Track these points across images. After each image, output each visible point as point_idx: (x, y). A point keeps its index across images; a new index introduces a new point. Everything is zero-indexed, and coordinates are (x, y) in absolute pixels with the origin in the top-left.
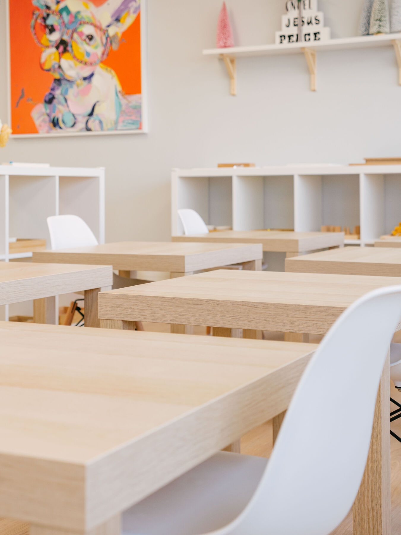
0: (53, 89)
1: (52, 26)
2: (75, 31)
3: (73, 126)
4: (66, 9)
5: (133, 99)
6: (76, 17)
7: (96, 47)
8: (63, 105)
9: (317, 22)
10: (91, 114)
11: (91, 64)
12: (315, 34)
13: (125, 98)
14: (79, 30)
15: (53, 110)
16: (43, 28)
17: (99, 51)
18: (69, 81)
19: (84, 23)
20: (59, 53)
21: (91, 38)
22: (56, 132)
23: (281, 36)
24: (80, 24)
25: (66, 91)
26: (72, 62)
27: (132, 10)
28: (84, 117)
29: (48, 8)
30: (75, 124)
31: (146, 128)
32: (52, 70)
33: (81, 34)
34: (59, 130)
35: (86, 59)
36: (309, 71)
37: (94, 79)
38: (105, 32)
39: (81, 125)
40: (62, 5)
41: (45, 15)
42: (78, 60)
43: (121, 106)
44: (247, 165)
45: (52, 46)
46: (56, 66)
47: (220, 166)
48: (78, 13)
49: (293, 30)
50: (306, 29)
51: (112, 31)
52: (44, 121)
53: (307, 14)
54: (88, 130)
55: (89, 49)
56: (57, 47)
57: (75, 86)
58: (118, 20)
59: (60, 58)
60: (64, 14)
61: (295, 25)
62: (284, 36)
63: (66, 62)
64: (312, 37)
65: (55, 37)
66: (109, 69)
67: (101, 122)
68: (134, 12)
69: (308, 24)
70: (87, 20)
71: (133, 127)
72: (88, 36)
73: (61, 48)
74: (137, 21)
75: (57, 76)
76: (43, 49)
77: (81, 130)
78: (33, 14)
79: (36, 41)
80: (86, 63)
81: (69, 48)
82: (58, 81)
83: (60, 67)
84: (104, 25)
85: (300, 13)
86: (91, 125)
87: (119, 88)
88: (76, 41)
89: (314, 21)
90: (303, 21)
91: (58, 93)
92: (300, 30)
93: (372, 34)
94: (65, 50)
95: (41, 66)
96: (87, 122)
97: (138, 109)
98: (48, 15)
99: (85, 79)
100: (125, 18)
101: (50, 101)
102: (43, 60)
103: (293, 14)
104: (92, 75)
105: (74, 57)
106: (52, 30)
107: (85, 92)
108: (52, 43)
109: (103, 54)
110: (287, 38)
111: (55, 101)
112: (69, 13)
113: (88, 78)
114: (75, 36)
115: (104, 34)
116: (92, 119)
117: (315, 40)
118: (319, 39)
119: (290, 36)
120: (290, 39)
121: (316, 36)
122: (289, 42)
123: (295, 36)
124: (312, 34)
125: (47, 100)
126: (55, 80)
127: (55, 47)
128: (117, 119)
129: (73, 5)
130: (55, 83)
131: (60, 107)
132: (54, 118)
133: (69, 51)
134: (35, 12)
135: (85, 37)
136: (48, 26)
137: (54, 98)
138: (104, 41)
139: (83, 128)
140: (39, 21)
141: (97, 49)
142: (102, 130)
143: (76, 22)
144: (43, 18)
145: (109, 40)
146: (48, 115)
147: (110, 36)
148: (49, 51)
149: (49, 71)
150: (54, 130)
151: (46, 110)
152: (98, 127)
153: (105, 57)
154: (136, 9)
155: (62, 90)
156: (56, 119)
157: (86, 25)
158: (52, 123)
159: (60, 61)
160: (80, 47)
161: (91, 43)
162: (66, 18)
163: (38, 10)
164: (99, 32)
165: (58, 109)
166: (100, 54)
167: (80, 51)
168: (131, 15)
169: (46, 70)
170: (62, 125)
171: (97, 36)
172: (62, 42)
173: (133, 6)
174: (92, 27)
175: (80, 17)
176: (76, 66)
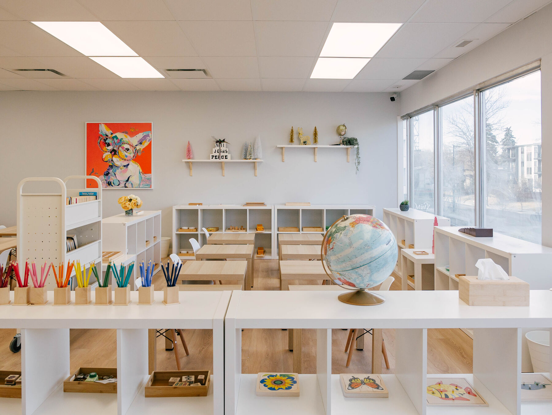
0: (109, 170)
1: (109, 143)
2: (120, 146)
3: (118, 185)
4: (116, 137)
5: (148, 175)
6: (121, 140)
7: (130, 154)
8: (114, 177)
9: (226, 152)
10: (127, 181)
11: (128, 160)
12: (226, 156)
14: (122, 146)
15: (109, 178)
16: (104, 144)
17: (132, 155)
19: (125, 143)
20: (112, 155)
21: (128, 150)
22: (110, 188)
23: (212, 156)
24: (123, 144)
25: (115, 171)
26: (118, 159)
27: (147, 140)
28: (124, 181)
29: (107, 135)
30: (119, 184)
31: (152, 188)
33: (123, 148)
35: (126, 158)
36: (222, 168)
37: (129, 166)
39: (122, 185)
40: (114, 135)
41: (105, 138)
42: (121, 158)
43: (141, 178)
44: (199, 204)
45: (109, 152)
46: (111, 160)
47: (190, 204)
48: (122, 139)
49: (217, 154)
50: (222, 154)
51: (138, 148)
52: (103, 183)
53: (223, 149)
54: (126, 187)
55: (127, 154)
56: (111, 152)
57: (120, 169)
58: (141, 143)
59: (112, 157)
60: (115, 139)
61: (218, 152)
62: (214, 156)
63: (115, 159)
64: (224, 157)
65: (110, 148)
66: (136, 163)
67: (132, 184)
68: (148, 141)
69: (223, 152)
70: (126, 142)
71: (147, 187)
72: (126, 149)
73: (113, 153)
74: (150, 144)
75: (111, 164)
76: (104, 153)
77: (122, 187)
79: (100, 149)
80: (125, 160)
81: (117, 153)
82: (111, 167)
83: (112, 160)
84: (134, 146)
85: (220, 148)
86: (127, 185)
87: (141, 171)
88: (120, 150)
90: (221, 151)
91: (111, 171)
92: (220, 154)
93: (248, 159)
94: (115, 154)
95: (103, 160)
96: (125, 184)
97: (150, 180)
98: (107, 139)
99: (124, 166)
100: (144, 143)
101: (107, 174)
102: (104, 157)
103: (217, 148)
104: (128, 165)
105: (120, 157)
106: (109, 145)
107: (125, 172)
108: (109, 150)
109: (134, 157)
110: (215, 157)
111: (109, 175)
112: (117, 138)
113: (126, 166)
114: (120, 148)
115: (134, 148)
116: (128, 183)
117: (226, 158)
118: (227, 158)
119: (216, 156)
120: (216, 157)
121: (226, 157)
122: (215, 159)
123: (218, 156)
124: (224, 156)
125: (105, 174)
126: (110, 166)
127: (110, 152)
128: (140, 183)
129: (120, 135)
130: (110, 167)
131: (112, 177)
132: (109, 181)
133: (117, 154)
134: (100, 137)
135: (125, 149)
136: (106, 143)
137: (109, 173)
138: (134, 151)
139: (123, 186)
140: (102, 141)
141: (131, 154)
142: (132, 187)
143: (121, 142)
144: (104, 140)
145: (137, 151)
146: (106, 180)
147: (137, 149)
148: (107, 154)
149: (107, 162)
150: (109, 187)
151: (105, 178)
152: (131, 186)
153: (134, 158)
154: (149, 140)
155: (113, 170)
156: (110, 182)
157: (126, 144)
158: (108, 184)
159: (112, 158)
160: (123, 153)
161: (128, 152)
162: (116, 140)
163: (102, 136)
164: (132, 147)
165: (111, 178)
166: (132, 157)
167: (123, 154)
168: (147, 142)
169: (105, 161)
170: (113, 185)
171: (131, 149)
172: (114, 150)
173: (148, 138)
174: (128, 145)
175: (123, 141)
176: (120, 160)
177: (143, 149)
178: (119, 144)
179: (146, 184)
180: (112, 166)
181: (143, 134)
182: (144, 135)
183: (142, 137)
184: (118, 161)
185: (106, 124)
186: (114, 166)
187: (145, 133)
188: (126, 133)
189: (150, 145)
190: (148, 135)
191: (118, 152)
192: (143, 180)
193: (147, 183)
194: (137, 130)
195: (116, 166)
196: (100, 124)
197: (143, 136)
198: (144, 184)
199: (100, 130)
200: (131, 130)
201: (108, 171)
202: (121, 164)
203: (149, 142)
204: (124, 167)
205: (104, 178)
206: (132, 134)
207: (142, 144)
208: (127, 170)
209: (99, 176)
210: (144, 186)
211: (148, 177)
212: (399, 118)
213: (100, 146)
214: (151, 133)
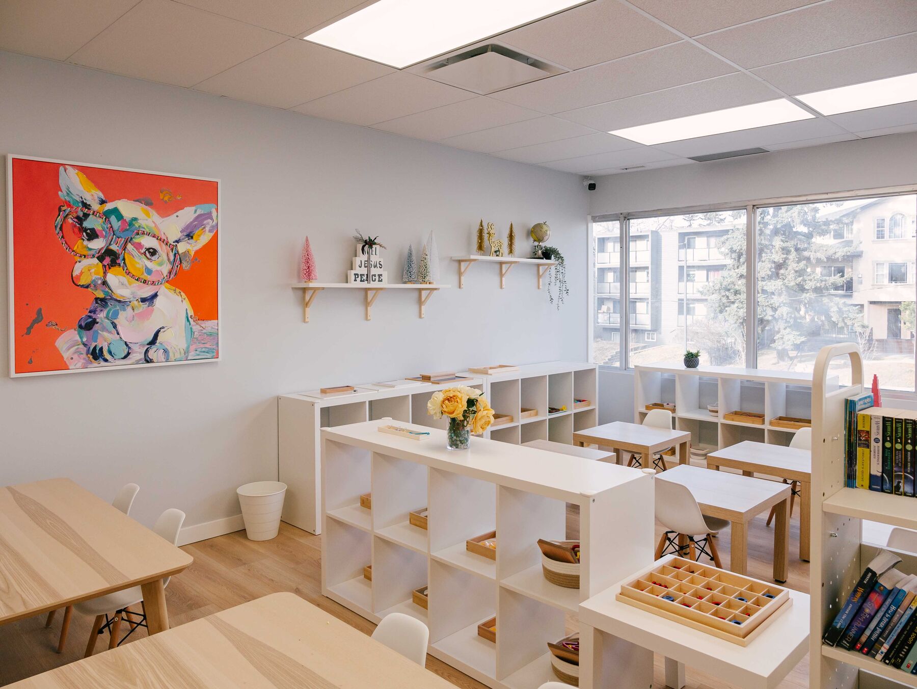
0: (94, 311)
1: (93, 230)
2: (129, 240)
3: (125, 357)
4: (116, 211)
5: (209, 325)
6: (131, 224)
8: (110, 332)
9: (381, 266)
10: (153, 342)
11: (153, 283)
12: (380, 276)
13: (197, 324)
14: (135, 240)
15: (95, 338)
16: (76, 230)
17: (166, 269)
18: (119, 301)
19: (143, 233)
20: (104, 266)
21: (153, 252)
23: (355, 274)
24: (138, 234)
25: (116, 314)
26: (125, 279)
27: (207, 229)
28: (142, 345)
29: (85, 205)
30: (129, 354)
32: (92, 285)
33: (138, 246)
34: (103, 363)
35: (147, 277)
36: (365, 302)
37: (157, 301)
38: (173, 248)
39: (138, 354)
40: (109, 206)
41: (81, 214)
42: (133, 276)
43: (192, 333)
45: (93, 256)
46: (100, 282)
48: (135, 219)
49: (364, 271)
50: (374, 271)
51: (182, 248)
52: (76, 352)
53: (374, 258)
54: (148, 361)
55: (149, 264)
56: (101, 259)
57: (129, 309)
58: (190, 236)
59: (105, 273)
60: (113, 219)
61: (365, 267)
62: (358, 275)
63: (113, 278)
64: (377, 278)
65: (98, 244)
66: (178, 290)
67: (166, 351)
68: (210, 231)
69: (375, 267)
70: (147, 230)
71: (209, 356)
72: (148, 249)
73: (107, 260)
75: (101, 295)
76: (77, 258)
77: (137, 362)
78: (60, 210)
79: (65, 247)
80: (145, 282)
81: (120, 261)
83: (105, 283)
84: (171, 241)
85: (369, 258)
86: (151, 354)
87: (191, 312)
88: (130, 253)
89: (378, 265)
90: (371, 264)
91: (101, 316)
92: (369, 271)
94: (114, 263)
95: (74, 280)
96: (147, 351)
97: (214, 336)
98: (86, 216)
99: (143, 300)
100: (199, 236)
101: (89, 325)
102: (76, 273)
103: (364, 257)
104: (155, 296)
105: (128, 273)
106: (93, 235)
107: (144, 316)
108: (93, 252)
109: (170, 273)
110: (360, 277)
111: (96, 327)
112: (120, 217)
113: (150, 300)
114: (130, 247)
115: (172, 250)
116: (154, 348)
117: (379, 281)
118: (381, 281)
119: (362, 275)
121: (379, 278)
122: (361, 281)
123: (365, 276)
124: (377, 276)
125: (83, 324)
126: (97, 299)
127: (98, 258)
128: (188, 347)
129: (128, 208)
130: (97, 303)
131: (105, 334)
132: (95, 348)
133: (119, 265)
134: (63, 208)
135: (144, 250)
136: (85, 230)
137: (95, 322)
138: (172, 258)
139: (141, 360)
140: (70, 221)
141: (161, 266)
142: (167, 360)
143: (131, 229)
144: (78, 218)
145: (178, 259)
146: (85, 345)
147: (180, 252)
148: (86, 262)
149: (87, 287)
150: (95, 364)
151: (81, 338)
152: (162, 358)
153: (172, 276)
154: (213, 227)
155: (108, 313)
156: (98, 349)
157: (146, 236)
158: (92, 354)
159: (105, 276)
160: (137, 261)
161: (153, 258)
162: (116, 224)
163: (69, 205)
164: (164, 246)
165: (103, 337)
166: (165, 273)
167: (138, 266)
168: (207, 233)
169: (82, 286)
170: (107, 356)
171: (162, 250)
172: (109, 252)
173: (208, 224)
174: (155, 239)
175: (137, 225)
176: (130, 284)
177: (197, 252)
178: (128, 235)
179: (204, 350)
180: (103, 300)
181: (196, 211)
182: (198, 213)
183: (191, 220)
184: (123, 284)
185: (83, 169)
186: (112, 299)
187: (201, 209)
188: (146, 204)
189: (215, 240)
190: (209, 216)
191: (124, 259)
192: (197, 339)
193: (207, 345)
194: (179, 198)
195: (116, 300)
196: (61, 169)
197: (196, 215)
198: (200, 350)
199: (63, 187)
200: (161, 197)
201: (90, 317)
202: (133, 293)
203: (211, 235)
204: (142, 302)
205: (78, 338)
206: (166, 209)
207: (192, 238)
208: (153, 311)
209: (63, 332)
210: (198, 355)
211: (210, 328)
212: (589, 217)
213: (63, 237)
214: (217, 210)
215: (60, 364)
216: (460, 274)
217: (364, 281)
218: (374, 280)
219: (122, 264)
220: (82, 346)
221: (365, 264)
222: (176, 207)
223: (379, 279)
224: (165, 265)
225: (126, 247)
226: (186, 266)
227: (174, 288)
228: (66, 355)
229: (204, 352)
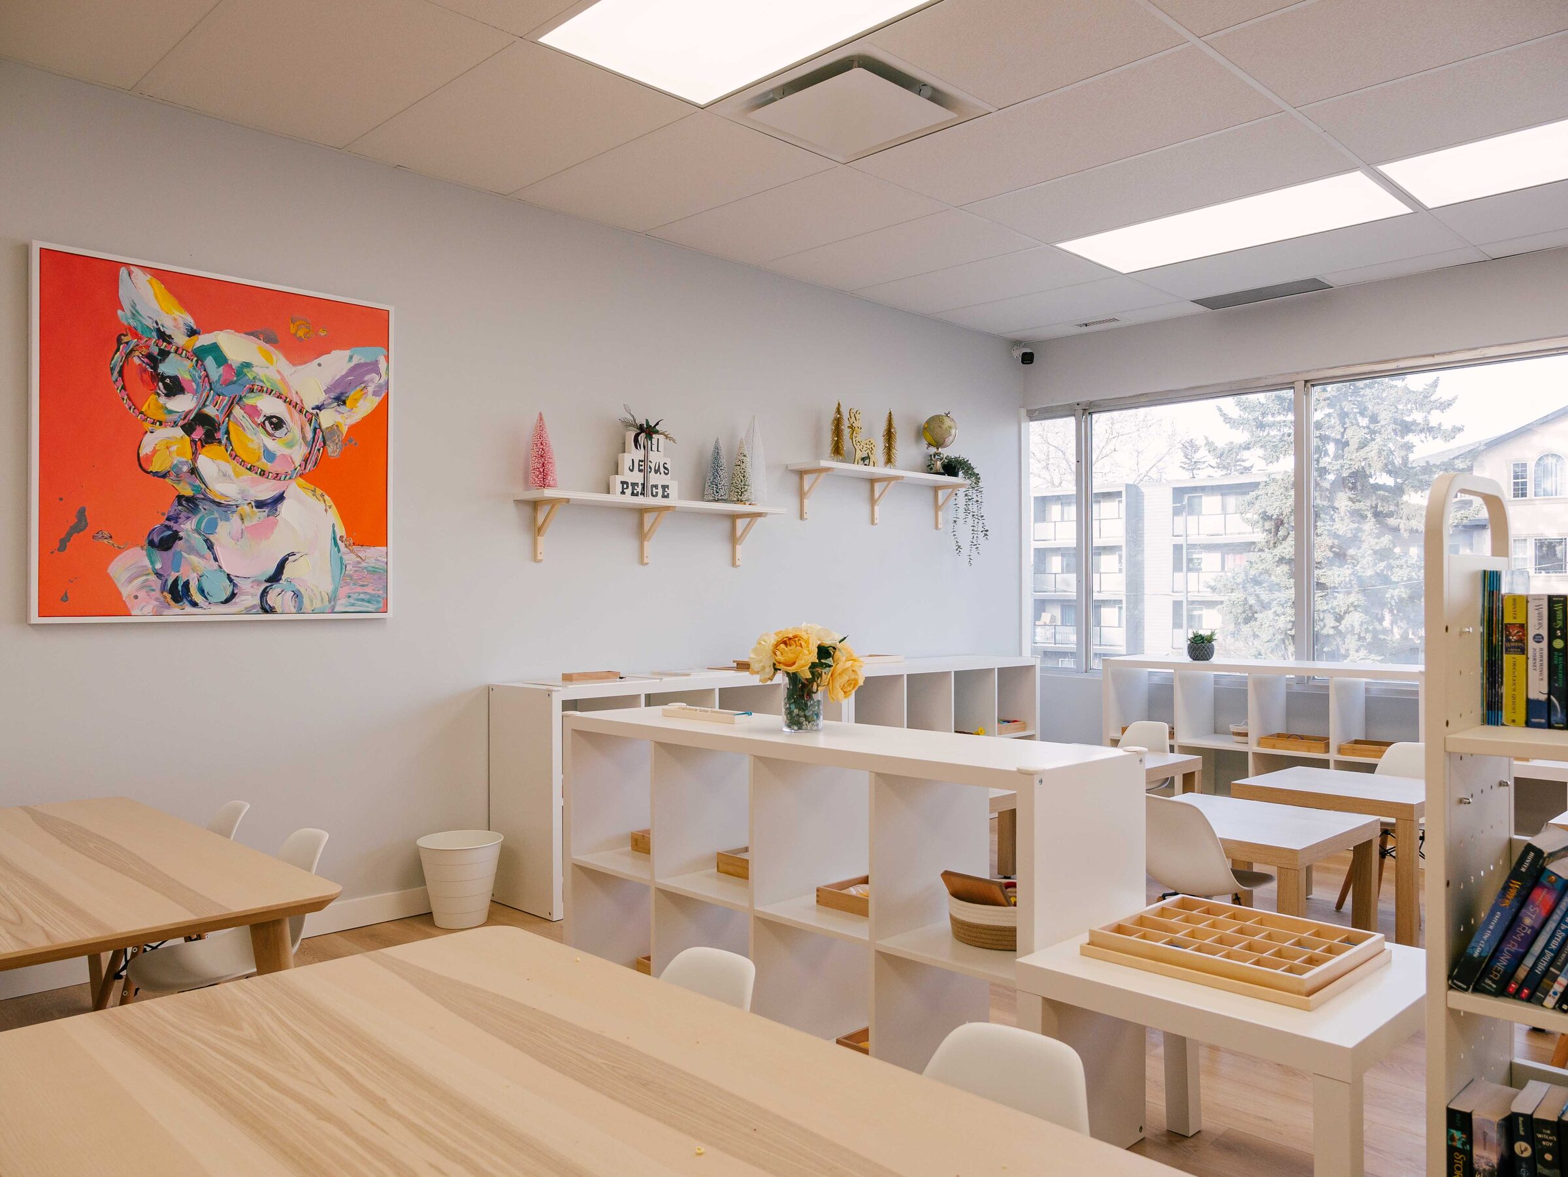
0: (174, 518)
1: (175, 379)
2: (236, 401)
3: (227, 601)
4: (214, 349)
5: (372, 554)
6: (240, 374)
7: (290, 445)
8: (203, 557)
9: (666, 472)
10: (276, 577)
11: (277, 476)
12: (664, 487)
13: (352, 551)
14: (247, 401)
15: (176, 565)
16: (146, 377)
17: (298, 453)
18: (219, 504)
19: (261, 390)
20: (193, 442)
21: (277, 423)
23: (623, 483)
24: (252, 391)
25: (213, 526)
26: (229, 467)
27: (370, 389)
28: (257, 582)
29: (163, 336)
30: (233, 595)
32: (172, 473)
33: (253, 411)
34: (189, 609)
35: (264, 464)
36: (640, 532)
37: (284, 508)
38: (312, 418)
39: (249, 598)
40: (204, 340)
41: (155, 350)
42: (243, 463)
43: (343, 566)
45: (175, 424)
46: (185, 469)
48: (248, 365)
49: (637, 477)
50: (654, 479)
51: (327, 419)
52: (144, 586)
53: (655, 458)
54: (266, 609)
55: (271, 444)
56: (188, 429)
57: (235, 518)
58: (340, 400)
59: (195, 454)
60: (210, 362)
61: (640, 471)
62: (627, 483)
63: (210, 464)
64: (660, 491)
65: (183, 404)
66: (319, 491)
67: (297, 595)
68: (375, 394)
69: (656, 473)
70: (268, 385)
71: (371, 607)
72: (269, 418)
73: (199, 433)
75: (188, 492)
76: (148, 426)
77: (248, 611)
78: (119, 342)
79: (126, 403)
80: (263, 473)
81: (220, 435)
82: (190, 503)
83: (194, 471)
84: (309, 405)
85: (646, 456)
86: (272, 599)
87: (341, 531)
88: (238, 423)
89: (662, 469)
90: (650, 467)
91: (187, 527)
92: (646, 479)
94: (210, 438)
95: (141, 464)
96: (264, 593)
97: (380, 574)
98: (164, 354)
99: (260, 505)
100: (356, 400)
101: (166, 542)
102: (145, 450)
103: (638, 454)
104: (280, 498)
105: (234, 457)
106: (175, 387)
107: (260, 532)
108: (175, 417)
109: (306, 460)
110: (630, 487)
111: (179, 544)
112: (221, 360)
113: (272, 505)
114: (237, 411)
115: (310, 421)
116: (276, 588)
118: (668, 497)
119: (634, 485)
120: (633, 489)
121: (664, 491)
122: (633, 494)
123: (640, 486)
124: (660, 487)
125: (156, 540)
126: (180, 497)
127: (183, 427)
128: (335, 591)
129: (236, 346)
130: (180, 504)
131: (194, 559)
132: (176, 581)
133: (220, 442)
134: (125, 339)
135: (262, 419)
136: (162, 378)
137: (175, 537)
138: (309, 436)
139: (254, 607)
140: (137, 361)
141: (291, 448)
142: (300, 610)
143: (240, 382)
144: (149, 356)
145: (319, 437)
146: (159, 575)
147: (324, 426)
148: (163, 433)
149: (164, 476)
150: (176, 609)
151: (152, 563)
152: (290, 605)
153: (309, 467)
154: (380, 386)
155: (199, 523)
156: (181, 583)
157: (265, 395)
158: (170, 592)
159: (195, 459)
160: (250, 438)
161: (277, 433)
162: (215, 372)
163: (135, 334)
164: (296, 415)
165: (190, 564)
166: (298, 460)
167: (251, 446)
168: (370, 396)
169: (156, 474)
170: (197, 597)
171: (294, 422)
172: (201, 419)
173: (372, 380)
174: (280, 401)
175: (250, 376)
176: (237, 474)
177: (352, 428)
178: (234, 390)
179: (362, 596)
180: (190, 500)
181: (351, 358)
182: (355, 361)
183: (344, 373)
184: (225, 475)
185: (160, 275)
186: (206, 499)
187: (361, 355)
188: (268, 340)
189: (382, 411)
190: (373, 367)
191: (227, 432)
192: (351, 576)
193: (369, 590)
194: (323, 333)
195: (214, 502)
196: (123, 271)
197: (352, 364)
198: (355, 596)
199: (126, 303)
200: (293, 331)
201: (168, 528)
202: (242, 492)
203: (377, 400)
204: (257, 507)
205: (147, 562)
206: (301, 351)
207: (344, 403)
208: (276, 523)
209: (121, 550)
210: (353, 605)
211: (373, 560)
212: (1023, 412)
213: (124, 388)
214: (387, 358)
215: (115, 606)
216: (802, 495)
217: (637, 495)
218: (654, 494)
219: (224, 441)
220: (153, 577)
221: (639, 465)
222: (317, 349)
223: (663, 493)
224: (297, 447)
225: (231, 412)
226: (333, 450)
227: (312, 487)
228: (126, 591)
229: (363, 600)
